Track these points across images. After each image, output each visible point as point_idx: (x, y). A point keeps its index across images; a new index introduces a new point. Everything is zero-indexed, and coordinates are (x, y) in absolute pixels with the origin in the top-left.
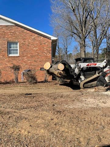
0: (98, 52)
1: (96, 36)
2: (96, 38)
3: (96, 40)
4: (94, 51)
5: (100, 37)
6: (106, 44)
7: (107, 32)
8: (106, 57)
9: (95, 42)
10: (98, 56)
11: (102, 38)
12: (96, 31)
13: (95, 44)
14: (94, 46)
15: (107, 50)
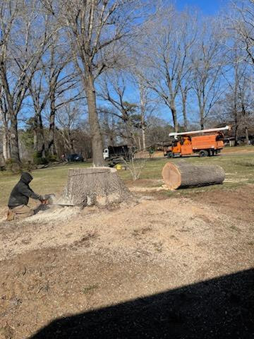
0: (16, 127)
1: (8, 88)
2: (8, 92)
3: (9, 96)
4: (6, 123)
5: (18, 92)
6: (32, 109)
7: (32, 82)
8: (35, 137)
9: (6, 101)
10: (17, 136)
11: (22, 95)
12: (5, 75)
13: (7, 105)
14: (6, 111)
15: (36, 121)
